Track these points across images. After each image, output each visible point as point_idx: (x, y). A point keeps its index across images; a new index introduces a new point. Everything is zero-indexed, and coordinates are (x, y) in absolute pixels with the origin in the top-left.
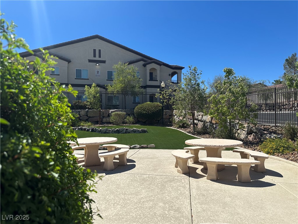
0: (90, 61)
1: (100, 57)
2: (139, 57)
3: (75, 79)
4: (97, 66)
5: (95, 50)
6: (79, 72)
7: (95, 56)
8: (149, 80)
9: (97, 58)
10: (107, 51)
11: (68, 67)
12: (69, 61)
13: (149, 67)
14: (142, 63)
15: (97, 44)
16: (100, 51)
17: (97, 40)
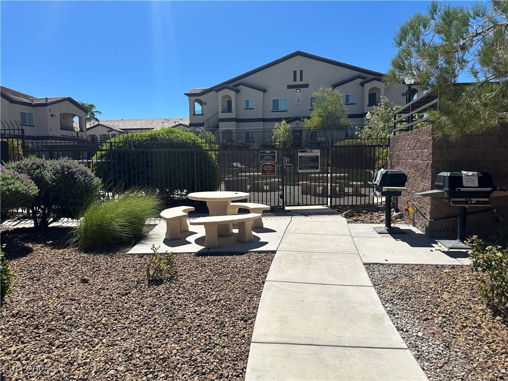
0: (289, 87)
1: (301, 80)
2: (356, 73)
3: (272, 112)
4: (297, 93)
5: (295, 72)
6: (276, 103)
7: (295, 80)
8: (368, 106)
9: (298, 82)
10: (311, 70)
11: (263, 98)
12: (264, 91)
13: (368, 86)
14: (359, 81)
15: (298, 64)
16: (301, 71)
17: (299, 57)
